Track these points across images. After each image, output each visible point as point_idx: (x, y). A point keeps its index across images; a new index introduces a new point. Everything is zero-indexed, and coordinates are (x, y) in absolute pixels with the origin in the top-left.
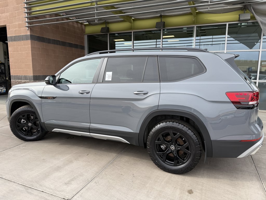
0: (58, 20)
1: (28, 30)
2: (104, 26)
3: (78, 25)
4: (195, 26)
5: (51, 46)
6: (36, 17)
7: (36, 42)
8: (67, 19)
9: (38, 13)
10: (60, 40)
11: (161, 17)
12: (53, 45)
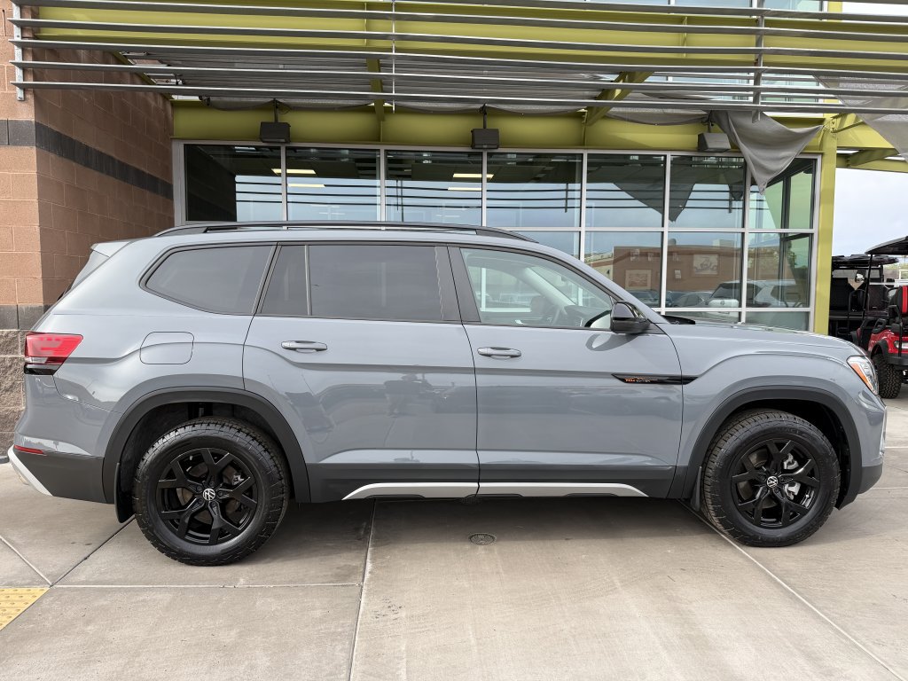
0: (109, 75)
1: (24, 100)
2: (268, 117)
3: (156, 102)
4: (585, 153)
5: (93, 179)
6: (54, 52)
7: (52, 156)
8: (142, 76)
9: (79, 33)
10: (114, 155)
11: (486, 114)
12: (96, 173)
